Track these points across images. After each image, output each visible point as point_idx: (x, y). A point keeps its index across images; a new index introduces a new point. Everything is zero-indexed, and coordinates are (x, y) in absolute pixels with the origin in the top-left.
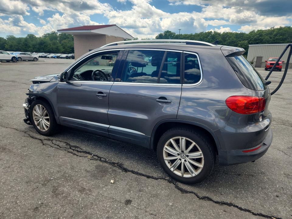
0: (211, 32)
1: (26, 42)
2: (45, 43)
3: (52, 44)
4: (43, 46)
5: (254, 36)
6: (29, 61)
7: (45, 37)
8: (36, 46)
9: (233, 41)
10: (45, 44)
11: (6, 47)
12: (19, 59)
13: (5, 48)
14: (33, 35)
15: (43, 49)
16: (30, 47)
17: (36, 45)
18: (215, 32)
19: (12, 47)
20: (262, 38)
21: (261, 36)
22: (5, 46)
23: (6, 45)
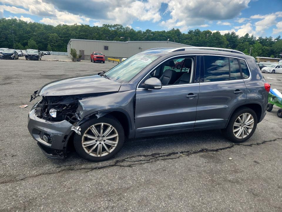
0: (15, 19)
5: (62, 30)
9: (43, 33)
18: (20, 20)
20: (70, 32)
21: (68, 30)
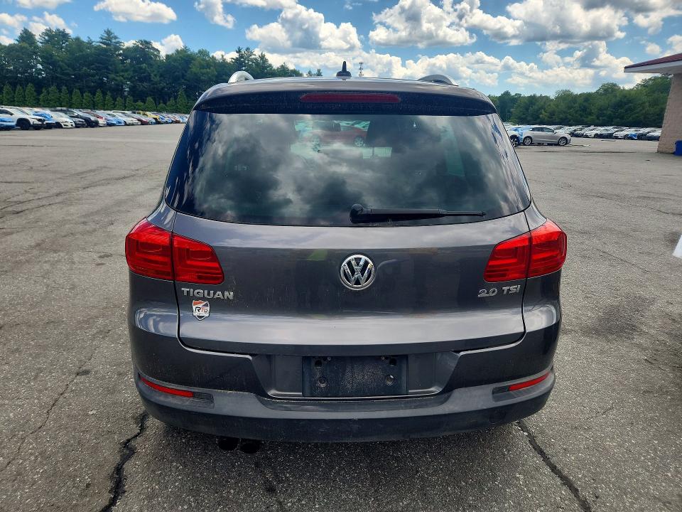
1: (585, 104)
2: (630, 101)
3: (647, 104)
4: (622, 111)
6: (549, 145)
7: (644, 86)
8: (605, 112)
10: (630, 105)
11: (541, 116)
12: (528, 141)
13: (539, 117)
14: (615, 85)
15: (622, 118)
16: (590, 114)
17: (606, 109)
19: (554, 115)
22: (541, 113)
23: (543, 112)
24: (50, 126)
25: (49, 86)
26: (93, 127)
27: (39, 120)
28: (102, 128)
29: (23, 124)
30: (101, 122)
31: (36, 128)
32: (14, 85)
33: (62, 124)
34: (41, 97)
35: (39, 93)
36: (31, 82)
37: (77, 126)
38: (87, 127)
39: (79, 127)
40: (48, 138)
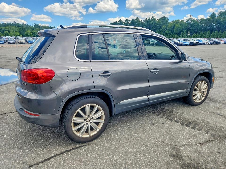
24: (200, 44)
25: (215, 31)
26: (218, 44)
27: (196, 42)
28: (221, 45)
29: (191, 44)
30: (222, 42)
31: (196, 45)
32: (204, 31)
33: (205, 43)
34: (211, 35)
35: (211, 33)
36: (210, 30)
37: (211, 44)
38: (215, 44)
39: (212, 44)
40: (199, 48)
